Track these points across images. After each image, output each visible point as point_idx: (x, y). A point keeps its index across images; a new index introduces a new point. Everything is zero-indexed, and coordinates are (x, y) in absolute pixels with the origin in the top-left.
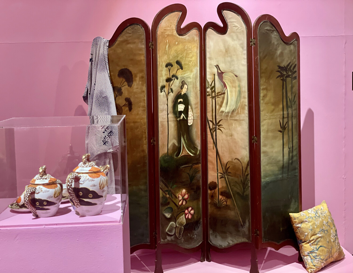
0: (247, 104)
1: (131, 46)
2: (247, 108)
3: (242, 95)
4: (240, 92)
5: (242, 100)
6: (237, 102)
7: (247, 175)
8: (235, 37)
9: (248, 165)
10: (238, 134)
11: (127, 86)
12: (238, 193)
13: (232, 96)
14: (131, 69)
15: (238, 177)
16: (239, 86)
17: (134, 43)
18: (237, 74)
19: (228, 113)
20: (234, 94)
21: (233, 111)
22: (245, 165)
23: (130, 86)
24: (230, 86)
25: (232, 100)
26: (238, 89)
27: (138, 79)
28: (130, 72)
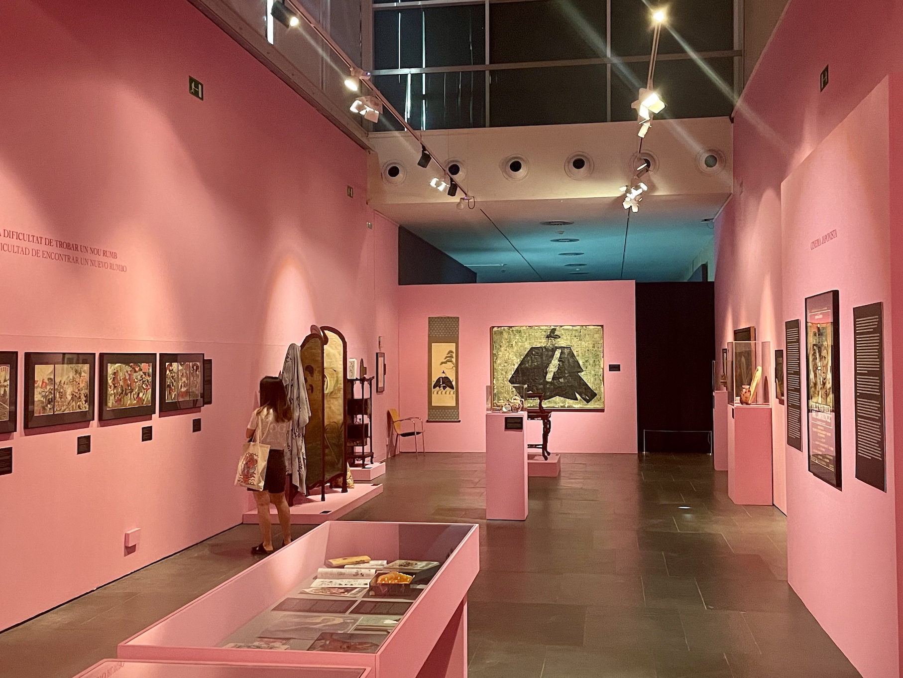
0: (342, 387)
1: (313, 351)
2: (342, 390)
3: (339, 382)
4: (337, 381)
5: (339, 386)
6: (335, 386)
7: (342, 431)
8: (334, 348)
9: (342, 425)
10: (335, 406)
11: (310, 377)
12: (334, 444)
13: (331, 383)
14: (313, 365)
15: (334, 434)
16: (337, 377)
17: (315, 349)
18: (335, 370)
19: (328, 393)
20: (332, 382)
21: (332, 392)
22: (340, 426)
23: (312, 376)
24: (329, 377)
25: (330, 385)
26: (335, 379)
27: (316, 372)
28: (312, 368)
